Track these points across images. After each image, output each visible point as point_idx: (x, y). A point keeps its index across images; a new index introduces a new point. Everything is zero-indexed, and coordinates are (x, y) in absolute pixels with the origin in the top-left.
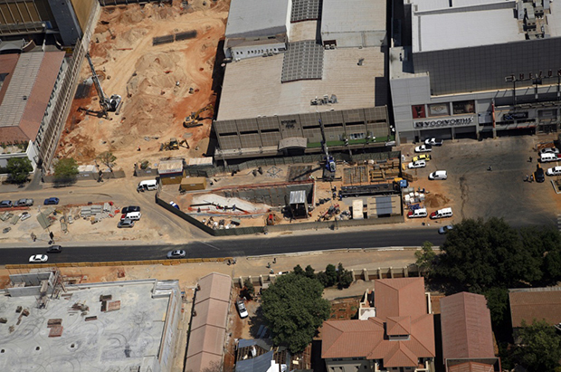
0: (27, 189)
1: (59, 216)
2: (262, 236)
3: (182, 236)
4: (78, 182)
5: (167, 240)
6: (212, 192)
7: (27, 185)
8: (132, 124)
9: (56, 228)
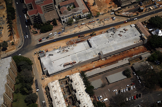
0: (91, 19)
1: (101, 21)
2: (138, 16)
3: (125, 19)
4: (99, 16)
5: (122, 20)
6: (124, 12)
7: (91, 18)
8: (101, 6)
9: (102, 23)
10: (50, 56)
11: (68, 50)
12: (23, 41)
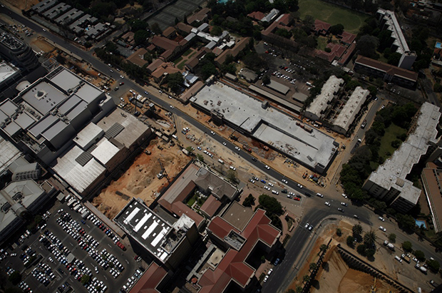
10: (312, 158)
11: (284, 146)
12: (318, 225)
